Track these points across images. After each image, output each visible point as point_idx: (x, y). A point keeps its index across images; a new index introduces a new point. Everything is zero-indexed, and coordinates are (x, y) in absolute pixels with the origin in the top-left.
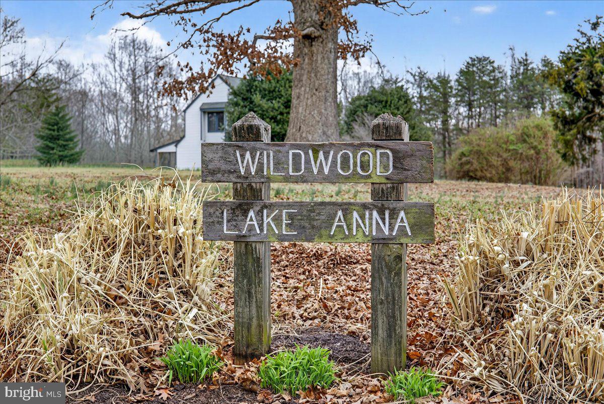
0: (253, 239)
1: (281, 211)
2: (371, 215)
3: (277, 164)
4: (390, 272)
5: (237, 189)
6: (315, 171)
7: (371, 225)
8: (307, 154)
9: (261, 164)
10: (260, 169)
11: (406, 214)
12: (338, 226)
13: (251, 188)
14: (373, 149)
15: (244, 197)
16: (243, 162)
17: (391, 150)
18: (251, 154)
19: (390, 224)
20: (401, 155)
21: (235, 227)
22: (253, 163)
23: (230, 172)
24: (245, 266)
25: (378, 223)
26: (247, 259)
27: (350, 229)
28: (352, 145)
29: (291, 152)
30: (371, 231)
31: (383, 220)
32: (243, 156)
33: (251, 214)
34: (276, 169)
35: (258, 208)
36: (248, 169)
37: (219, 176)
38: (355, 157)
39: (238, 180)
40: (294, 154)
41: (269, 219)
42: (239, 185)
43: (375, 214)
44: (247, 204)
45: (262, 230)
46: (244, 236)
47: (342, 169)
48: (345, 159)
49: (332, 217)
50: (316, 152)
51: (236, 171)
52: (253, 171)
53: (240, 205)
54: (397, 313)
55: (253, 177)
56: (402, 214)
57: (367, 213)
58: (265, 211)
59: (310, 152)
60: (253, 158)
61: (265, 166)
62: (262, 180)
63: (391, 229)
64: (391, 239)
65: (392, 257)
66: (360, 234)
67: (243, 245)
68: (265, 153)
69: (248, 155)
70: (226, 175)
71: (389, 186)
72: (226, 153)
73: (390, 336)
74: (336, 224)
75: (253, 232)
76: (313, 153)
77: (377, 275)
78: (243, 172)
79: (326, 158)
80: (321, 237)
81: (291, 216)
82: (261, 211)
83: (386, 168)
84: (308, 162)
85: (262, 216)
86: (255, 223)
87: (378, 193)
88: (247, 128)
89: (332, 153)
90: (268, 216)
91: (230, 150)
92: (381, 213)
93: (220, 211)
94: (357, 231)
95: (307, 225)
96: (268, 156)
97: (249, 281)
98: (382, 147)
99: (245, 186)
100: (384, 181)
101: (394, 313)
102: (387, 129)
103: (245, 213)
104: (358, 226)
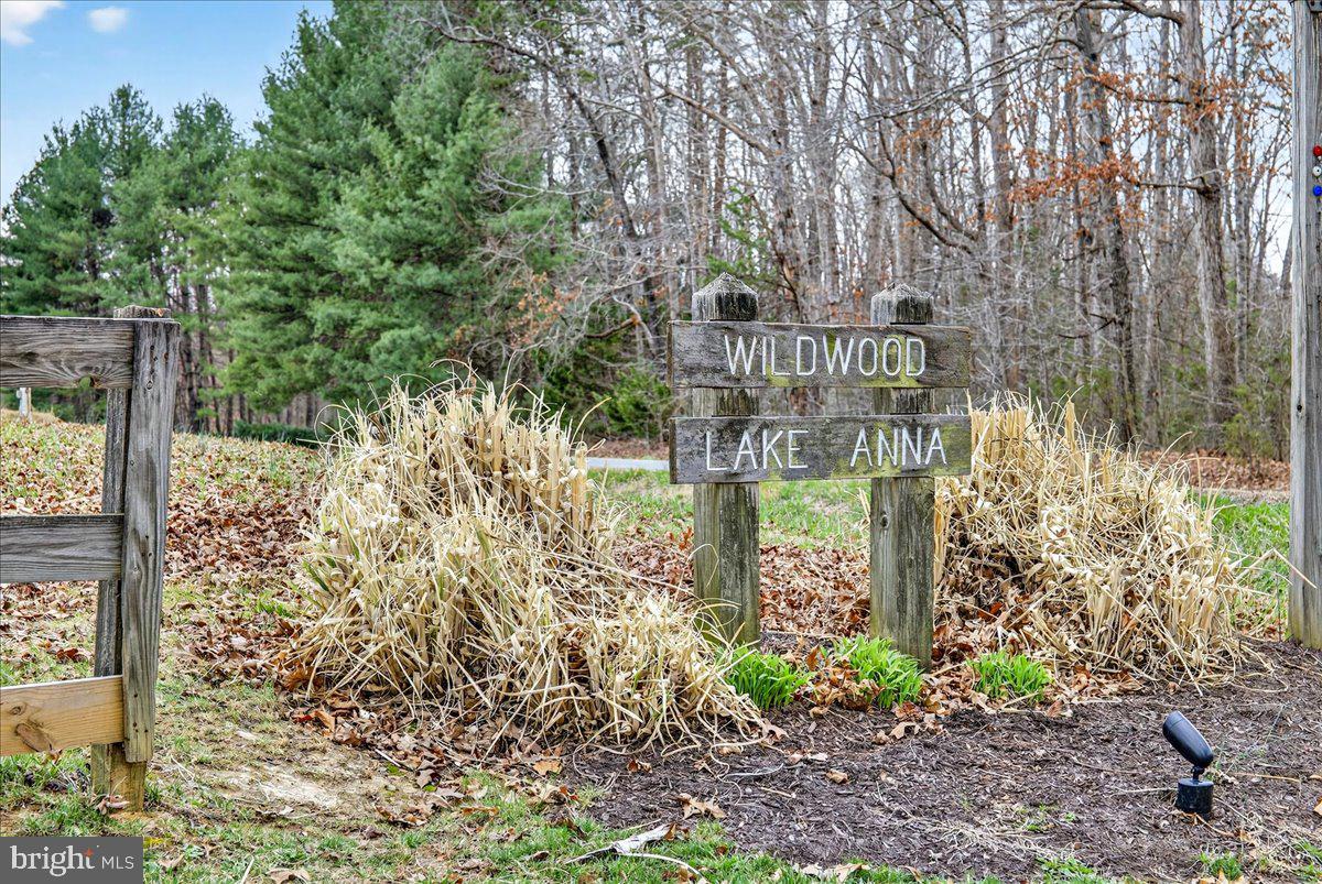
0: (747, 478)
1: (786, 432)
2: (900, 435)
3: (781, 357)
4: (920, 520)
5: (722, 398)
6: (831, 369)
7: (900, 449)
8: (819, 342)
9: (758, 357)
10: (757, 366)
11: (942, 432)
12: (861, 454)
13: (745, 397)
14: (901, 337)
15: (734, 411)
16: (733, 355)
17: (923, 338)
18: (745, 341)
19: (923, 448)
20: (935, 346)
21: (724, 459)
22: (748, 356)
23: (715, 370)
24: (735, 522)
25: (908, 447)
26: (738, 511)
27: (874, 458)
28: (876, 330)
29: (800, 338)
30: (900, 460)
31: (914, 441)
32: (733, 344)
33: (746, 437)
34: (780, 367)
35: (754, 429)
36: (740, 367)
37: (700, 376)
38: (880, 348)
39: (727, 384)
40: (803, 342)
41: (770, 447)
42: (726, 393)
43: (905, 433)
44: (741, 422)
45: (760, 463)
46: (736, 474)
47: (864, 367)
48: (868, 351)
49: (852, 440)
50: (831, 340)
51: (723, 369)
52: (748, 368)
53: (731, 424)
54: (928, 577)
55: (748, 378)
56: (936, 433)
57: (896, 431)
58: (765, 433)
59: (825, 339)
60: (748, 347)
61: (764, 359)
62: (760, 384)
63: (924, 456)
64: (924, 470)
65: (923, 497)
66: (887, 464)
67: (733, 488)
68: (765, 339)
69: (740, 344)
70: (709, 375)
71: (920, 391)
72: (710, 338)
73: (920, 613)
74: (857, 450)
75: (748, 468)
76: (828, 341)
77: (905, 523)
78: (733, 369)
79: (845, 349)
80: (838, 471)
81: (800, 441)
82: (759, 434)
83: (917, 365)
84: (821, 355)
85: (761, 441)
86: (751, 452)
87: (906, 403)
88: (738, 300)
89: (852, 341)
90: (769, 441)
91: (717, 334)
92: (913, 433)
93: (701, 435)
94: (884, 460)
95: (820, 453)
96: (769, 345)
97: (740, 546)
98: (913, 335)
99: (735, 393)
100: (914, 384)
101: (924, 578)
102: (915, 307)
103: (738, 435)
104: (885, 453)
